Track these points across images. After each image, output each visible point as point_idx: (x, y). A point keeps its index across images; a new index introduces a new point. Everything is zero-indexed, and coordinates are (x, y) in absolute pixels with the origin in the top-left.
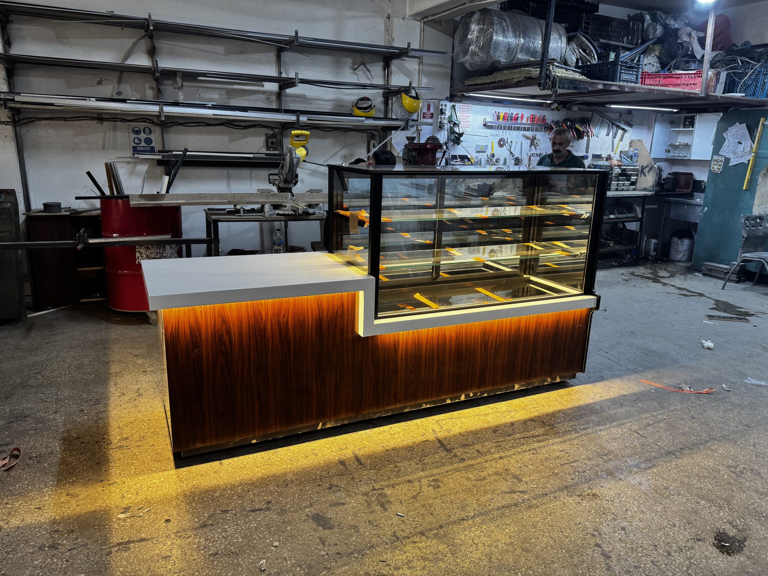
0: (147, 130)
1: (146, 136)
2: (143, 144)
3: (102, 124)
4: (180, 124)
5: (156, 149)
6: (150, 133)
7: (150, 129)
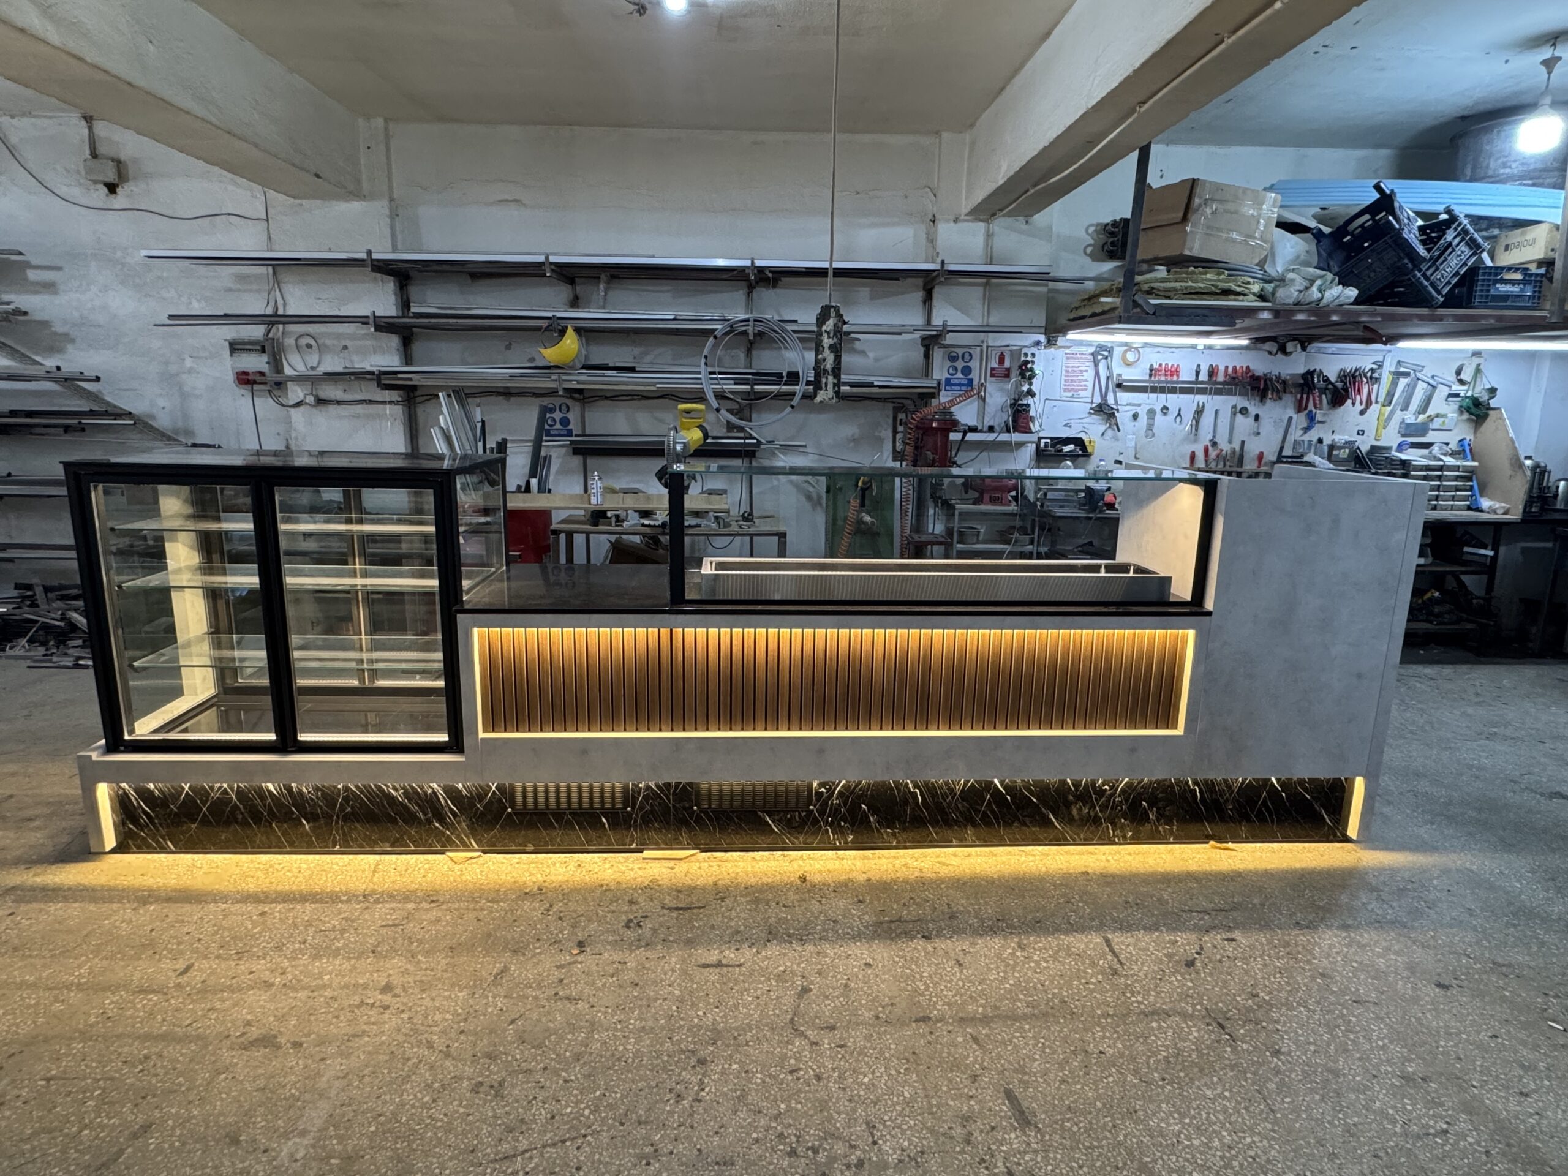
0: (564, 408)
1: (562, 415)
2: (558, 426)
3: (508, 400)
4: (606, 398)
5: (574, 433)
6: (568, 411)
7: (568, 407)
